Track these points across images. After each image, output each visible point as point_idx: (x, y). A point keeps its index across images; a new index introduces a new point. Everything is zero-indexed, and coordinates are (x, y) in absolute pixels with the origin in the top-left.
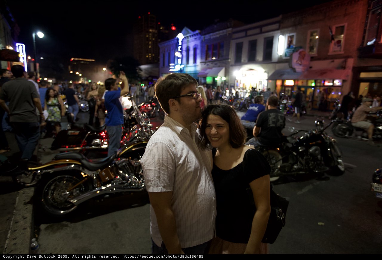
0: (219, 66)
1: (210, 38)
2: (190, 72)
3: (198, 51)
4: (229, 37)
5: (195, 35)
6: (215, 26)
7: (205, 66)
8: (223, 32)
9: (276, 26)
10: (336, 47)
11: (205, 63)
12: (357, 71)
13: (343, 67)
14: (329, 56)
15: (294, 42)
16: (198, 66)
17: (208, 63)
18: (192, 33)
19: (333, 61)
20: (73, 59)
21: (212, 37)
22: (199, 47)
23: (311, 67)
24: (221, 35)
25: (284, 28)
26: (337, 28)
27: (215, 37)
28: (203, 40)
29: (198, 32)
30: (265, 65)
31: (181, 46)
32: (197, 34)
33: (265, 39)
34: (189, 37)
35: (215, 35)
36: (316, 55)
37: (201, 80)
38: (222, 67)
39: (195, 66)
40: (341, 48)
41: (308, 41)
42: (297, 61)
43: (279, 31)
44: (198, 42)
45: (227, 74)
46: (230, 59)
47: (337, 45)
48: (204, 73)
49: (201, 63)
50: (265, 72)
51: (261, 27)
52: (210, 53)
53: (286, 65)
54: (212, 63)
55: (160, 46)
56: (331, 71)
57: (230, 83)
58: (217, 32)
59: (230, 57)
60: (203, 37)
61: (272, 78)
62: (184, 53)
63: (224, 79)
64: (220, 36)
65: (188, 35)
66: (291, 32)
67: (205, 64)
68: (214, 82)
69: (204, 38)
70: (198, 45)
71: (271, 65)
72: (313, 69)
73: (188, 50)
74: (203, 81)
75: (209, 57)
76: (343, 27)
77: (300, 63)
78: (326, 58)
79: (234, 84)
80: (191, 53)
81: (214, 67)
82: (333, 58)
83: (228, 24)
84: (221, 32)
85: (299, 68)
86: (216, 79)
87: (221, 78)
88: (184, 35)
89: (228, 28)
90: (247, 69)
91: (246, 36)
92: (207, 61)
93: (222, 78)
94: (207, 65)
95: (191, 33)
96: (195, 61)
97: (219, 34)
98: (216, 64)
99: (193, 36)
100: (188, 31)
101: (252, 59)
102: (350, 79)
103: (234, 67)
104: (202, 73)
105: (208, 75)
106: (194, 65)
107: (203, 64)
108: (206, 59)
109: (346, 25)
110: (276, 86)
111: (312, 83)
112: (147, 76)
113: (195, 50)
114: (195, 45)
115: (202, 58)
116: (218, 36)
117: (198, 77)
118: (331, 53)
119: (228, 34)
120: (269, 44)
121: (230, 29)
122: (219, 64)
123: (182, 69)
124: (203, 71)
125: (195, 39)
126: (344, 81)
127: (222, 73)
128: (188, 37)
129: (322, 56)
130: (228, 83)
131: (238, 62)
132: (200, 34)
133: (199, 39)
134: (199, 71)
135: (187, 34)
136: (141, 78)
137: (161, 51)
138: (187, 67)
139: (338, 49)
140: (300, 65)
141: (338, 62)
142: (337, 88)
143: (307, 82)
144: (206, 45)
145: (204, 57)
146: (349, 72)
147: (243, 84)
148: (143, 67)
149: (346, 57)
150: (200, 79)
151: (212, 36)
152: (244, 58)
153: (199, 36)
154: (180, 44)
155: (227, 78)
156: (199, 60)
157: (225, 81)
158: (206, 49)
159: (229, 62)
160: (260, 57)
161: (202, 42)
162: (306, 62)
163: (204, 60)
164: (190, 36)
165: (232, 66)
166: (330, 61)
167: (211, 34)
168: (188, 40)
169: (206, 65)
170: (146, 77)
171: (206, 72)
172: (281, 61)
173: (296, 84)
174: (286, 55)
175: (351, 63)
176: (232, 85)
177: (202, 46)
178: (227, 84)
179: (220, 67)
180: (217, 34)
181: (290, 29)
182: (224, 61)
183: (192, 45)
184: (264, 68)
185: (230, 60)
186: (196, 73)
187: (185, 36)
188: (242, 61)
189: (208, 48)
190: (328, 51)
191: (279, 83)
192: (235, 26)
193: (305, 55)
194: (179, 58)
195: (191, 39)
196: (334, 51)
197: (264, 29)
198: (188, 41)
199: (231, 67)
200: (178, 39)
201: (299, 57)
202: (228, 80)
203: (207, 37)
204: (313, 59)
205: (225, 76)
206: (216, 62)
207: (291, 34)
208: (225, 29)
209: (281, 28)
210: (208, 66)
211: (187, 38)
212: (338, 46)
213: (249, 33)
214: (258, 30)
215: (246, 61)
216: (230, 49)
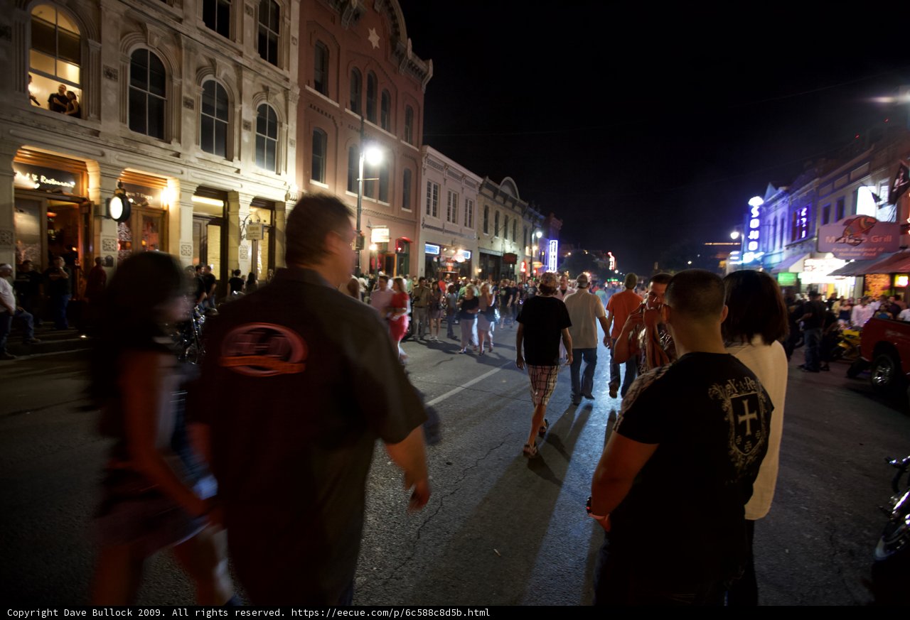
1: (798, 199)
2: (775, 264)
3: (785, 226)
4: (817, 195)
5: (780, 196)
6: (803, 176)
8: (811, 187)
9: (864, 168)
11: (790, 246)
16: (783, 252)
18: (776, 193)
22: (786, 217)
24: (808, 191)
25: (876, 169)
27: (800, 197)
28: (791, 204)
29: (781, 190)
35: (801, 193)
39: (780, 253)
43: (870, 177)
44: (786, 209)
46: (817, 237)
49: (786, 246)
51: (848, 171)
58: (803, 188)
59: (816, 234)
60: (789, 197)
65: (773, 197)
66: (884, 175)
69: (792, 199)
70: (785, 214)
73: (775, 224)
75: (796, 235)
80: (778, 228)
81: (799, 253)
83: (816, 170)
84: (807, 186)
88: (763, 199)
89: (816, 177)
91: (834, 191)
92: (794, 242)
94: (794, 249)
96: (781, 247)
97: (806, 190)
98: (804, 246)
100: (773, 190)
106: (780, 251)
107: (788, 248)
108: (793, 240)
113: (782, 222)
114: (783, 214)
115: (788, 237)
116: (805, 194)
119: (815, 190)
121: (817, 180)
125: (783, 202)
132: (785, 192)
133: (786, 203)
135: (772, 195)
138: (772, 255)
140: (854, 245)
144: (792, 212)
145: (790, 235)
151: (799, 194)
153: (786, 196)
154: (755, 215)
156: (785, 243)
158: (793, 220)
159: (815, 243)
161: (789, 209)
163: (789, 242)
164: (775, 198)
167: (798, 191)
169: (790, 251)
177: (789, 215)
180: (803, 191)
181: (883, 169)
182: (807, 243)
183: (779, 215)
185: (815, 239)
187: (767, 200)
192: (825, 174)
195: (779, 202)
197: (853, 174)
198: (776, 206)
200: (750, 208)
203: (795, 196)
206: (802, 243)
208: (813, 179)
209: (872, 170)
210: (794, 252)
213: (838, 183)
214: (844, 179)
216: (817, 217)
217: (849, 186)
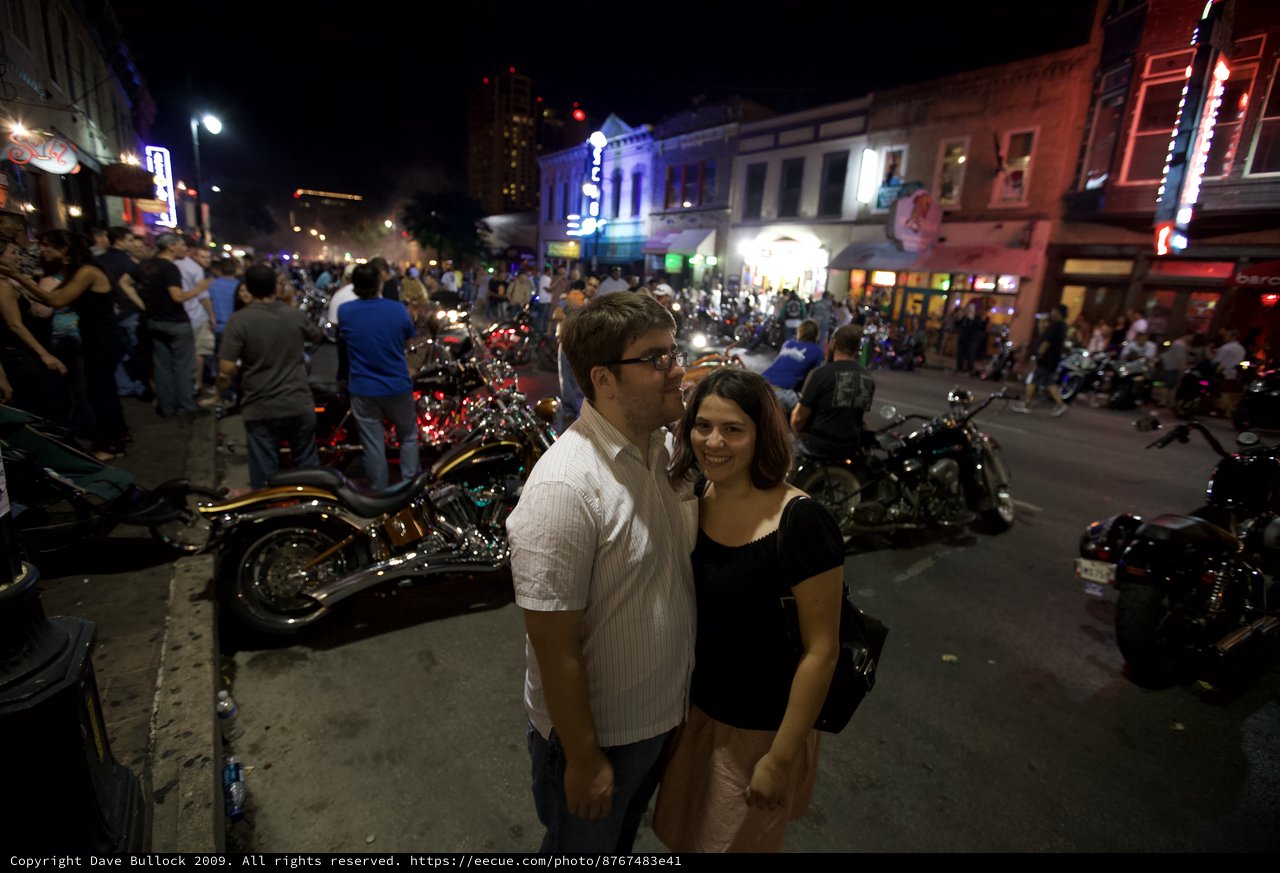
0: (701, 227)
1: (680, 148)
2: (622, 238)
3: (646, 183)
4: (732, 148)
5: (638, 138)
6: (694, 115)
7: (661, 224)
8: (715, 134)
9: (856, 123)
10: (1010, 188)
11: (663, 215)
12: (1058, 254)
13: (1025, 244)
14: (992, 211)
15: (902, 169)
16: (643, 222)
17: (671, 217)
18: (630, 132)
19: (999, 227)
20: (300, 192)
21: (684, 146)
22: (648, 172)
23: (942, 240)
24: (708, 139)
25: (877, 129)
26: (1014, 137)
27: (690, 144)
28: (660, 152)
29: (645, 128)
30: (823, 229)
31: (601, 166)
32: (644, 136)
33: (828, 156)
34: (622, 143)
35: (691, 140)
36: (958, 208)
37: (651, 261)
38: (710, 228)
39: (636, 223)
40: (1021, 193)
41: (939, 169)
42: (907, 222)
43: (864, 138)
44: (645, 159)
45: (720, 248)
46: (732, 208)
47: (1011, 183)
48: (659, 242)
49: (652, 214)
50: (823, 247)
51: (816, 123)
52: (677, 189)
53: (879, 229)
54: (682, 218)
55: (542, 165)
56: (992, 251)
57: (727, 272)
58: (699, 133)
59: (730, 203)
60: (660, 143)
61: (842, 263)
62: (608, 188)
63: (712, 261)
64: (705, 144)
65: (619, 137)
66: (896, 141)
67: (662, 219)
68: (687, 270)
69: (663, 146)
70: (644, 166)
71: (839, 230)
72: (947, 244)
73: (617, 179)
74: (655, 266)
75: (674, 201)
76: (1029, 136)
77: (915, 226)
78: (982, 217)
79: (740, 277)
80: (627, 186)
81: (687, 227)
82: (1001, 216)
83: (729, 111)
84: (709, 131)
85: (911, 242)
86: (691, 261)
87: (705, 257)
88: (607, 137)
89: (728, 121)
90: (777, 237)
91: (777, 146)
92: (668, 211)
93: (708, 259)
94: (669, 222)
95: (626, 132)
96: (636, 210)
97: (704, 137)
98: (692, 220)
99: (631, 139)
100: (619, 126)
101: (789, 211)
102: (1038, 275)
103: (740, 231)
104: (654, 243)
105: (670, 248)
106: (633, 220)
107: (658, 218)
108: (666, 207)
109: (1037, 130)
110: (849, 286)
111: (942, 281)
112: (505, 245)
113: (637, 178)
114: (638, 165)
115: (654, 202)
116: (700, 143)
117: (644, 255)
118: (994, 204)
119: (726, 140)
120: (836, 172)
121: (733, 126)
122: (699, 221)
123: (601, 230)
124: (656, 239)
125: (639, 148)
126: (1023, 281)
127: (708, 244)
128: (618, 142)
129: (972, 212)
130: (723, 272)
131: (753, 216)
132: (652, 134)
133: (649, 150)
134: (646, 237)
135: (616, 134)
136: (487, 250)
137: (544, 177)
138: (613, 224)
139: (1012, 193)
141: (1011, 228)
142: (1005, 298)
143: (931, 278)
144: (667, 167)
145: (661, 200)
146: (1038, 257)
147: (764, 278)
148: (495, 221)
149: (1033, 218)
150: (647, 258)
151: (685, 141)
152: (768, 207)
153: (649, 141)
154: (597, 162)
155: (721, 259)
156: (646, 208)
157: (715, 267)
158: (667, 178)
159: (727, 217)
160: (810, 206)
161: (656, 159)
162: (931, 224)
163: (660, 209)
164: (625, 140)
165: (735, 226)
166: (993, 224)
167: (682, 137)
168: (617, 150)
169: (664, 222)
170: (501, 249)
171: (667, 240)
172: (864, 219)
173: (901, 283)
174: (879, 205)
175: (1044, 232)
176: (734, 278)
177: (656, 170)
178: (720, 275)
179: (704, 228)
180: (697, 138)
181: (894, 132)
182: (714, 213)
183: (628, 167)
184: (819, 237)
185: (729, 211)
186: (636, 244)
187: (611, 140)
188: (764, 213)
189: (673, 176)
190: (988, 199)
191: (858, 277)
192: (746, 119)
193: (928, 205)
194: (594, 200)
195: (625, 148)
196: (1005, 200)
197: (825, 129)
198: (618, 153)
199: (731, 231)
200: (591, 149)
201: (914, 211)
202: (724, 264)
203: (671, 144)
204: (948, 216)
205: (716, 254)
206: (692, 216)
207: (896, 148)
208: (720, 124)
209: (871, 129)
210: (672, 224)
211: (615, 145)
212: (1015, 186)
213: (786, 137)
214: (806, 133)
215: (774, 215)
216: (732, 180)
217: (814, 145)
